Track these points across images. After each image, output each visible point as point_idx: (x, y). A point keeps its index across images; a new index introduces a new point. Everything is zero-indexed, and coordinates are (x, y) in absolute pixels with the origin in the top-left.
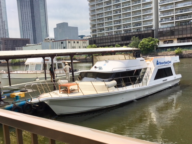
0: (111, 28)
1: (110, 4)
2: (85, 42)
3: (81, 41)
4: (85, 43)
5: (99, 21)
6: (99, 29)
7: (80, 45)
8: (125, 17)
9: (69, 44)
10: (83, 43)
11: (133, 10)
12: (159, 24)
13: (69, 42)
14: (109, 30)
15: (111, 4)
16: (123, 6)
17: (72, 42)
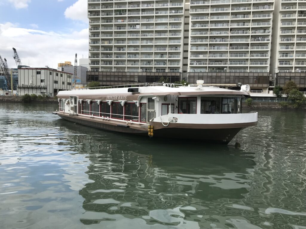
2: (70, 76)
3: (66, 74)
4: (70, 78)
7: (63, 80)
9: (51, 76)
10: (68, 77)
13: (50, 73)
17: (55, 73)
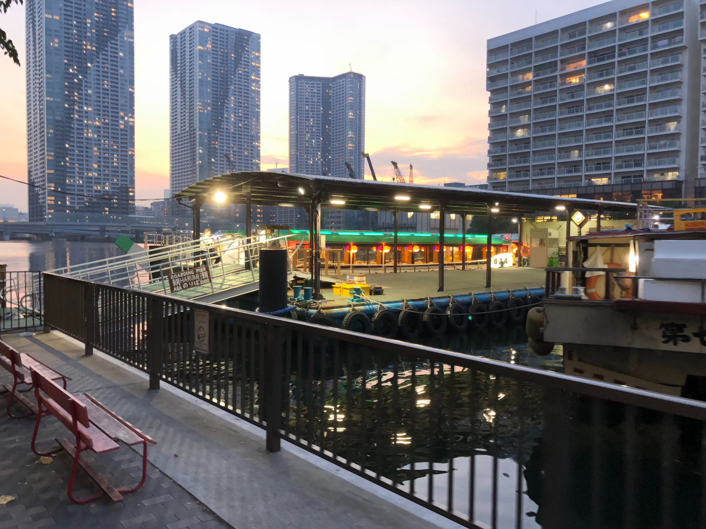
0: (550, 169)
1: (550, 101)
5: (514, 147)
6: (514, 168)
8: (593, 140)
11: (619, 120)
12: (700, 166)
14: (542, 174)
15: (554, 100)
16: (589, 109)
